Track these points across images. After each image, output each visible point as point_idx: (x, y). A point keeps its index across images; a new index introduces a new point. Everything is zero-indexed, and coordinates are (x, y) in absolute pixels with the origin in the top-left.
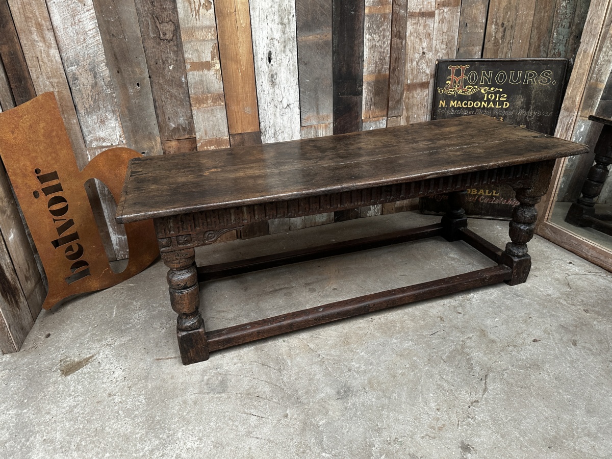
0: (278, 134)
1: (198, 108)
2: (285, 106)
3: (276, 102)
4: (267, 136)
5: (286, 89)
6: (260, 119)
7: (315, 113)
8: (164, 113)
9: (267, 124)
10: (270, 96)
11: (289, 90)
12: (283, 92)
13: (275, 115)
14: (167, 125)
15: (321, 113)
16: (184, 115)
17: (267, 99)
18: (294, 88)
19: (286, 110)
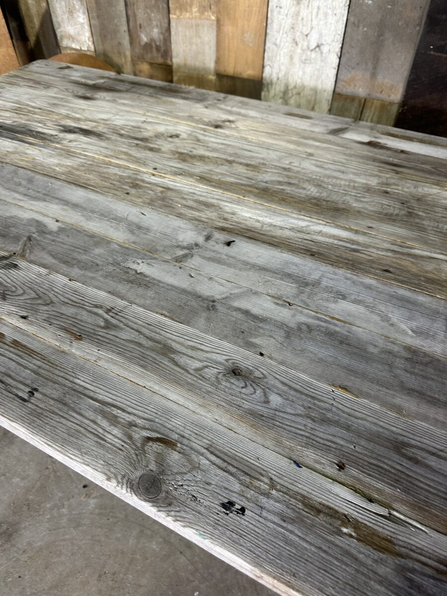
0: (290, 95)
1: (178, 16)
2: (313, 45)
3: (298, 34)
4: (272, 93)
5: (321, 12)
6: (265, 60)
7: (368, 75)
8: (135, 15)
9: (275, 71)
10: (290, 21)
11: (326, 15)
12: (314, 16)
13: (291, 58)
14: (138, 36)
15: (380, 78)
16: (159, 24)
17: (283, 25)
18: (338, 11)
19: (313, 55)
